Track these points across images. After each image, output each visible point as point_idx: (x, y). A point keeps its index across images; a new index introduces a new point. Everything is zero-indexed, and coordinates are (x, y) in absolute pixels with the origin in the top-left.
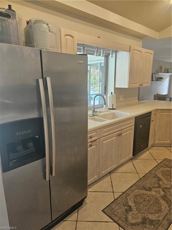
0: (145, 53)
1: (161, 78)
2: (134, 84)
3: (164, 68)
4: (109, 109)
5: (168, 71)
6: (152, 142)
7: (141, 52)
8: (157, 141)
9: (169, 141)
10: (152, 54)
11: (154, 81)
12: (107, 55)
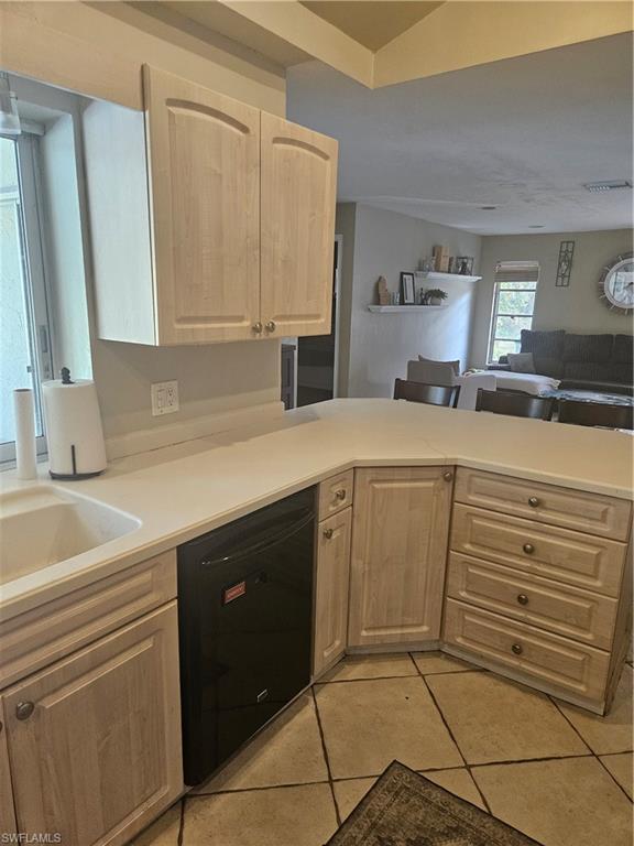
0: (276, 140)
1: (439, 294)
2: (206, 319)
3: (449, 254)
4: (55, 477)
5: (464, 265)
6: (337, 643)
7: (244, 129)
8: (364, 633)
9: (425, 628)
10: (326, 157)
11: (410, 304)
12: (36, 131)
